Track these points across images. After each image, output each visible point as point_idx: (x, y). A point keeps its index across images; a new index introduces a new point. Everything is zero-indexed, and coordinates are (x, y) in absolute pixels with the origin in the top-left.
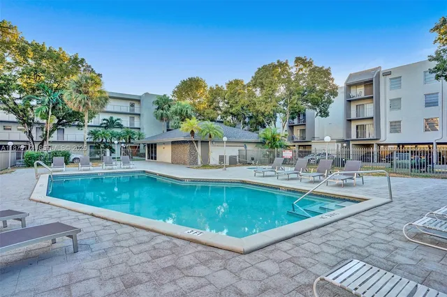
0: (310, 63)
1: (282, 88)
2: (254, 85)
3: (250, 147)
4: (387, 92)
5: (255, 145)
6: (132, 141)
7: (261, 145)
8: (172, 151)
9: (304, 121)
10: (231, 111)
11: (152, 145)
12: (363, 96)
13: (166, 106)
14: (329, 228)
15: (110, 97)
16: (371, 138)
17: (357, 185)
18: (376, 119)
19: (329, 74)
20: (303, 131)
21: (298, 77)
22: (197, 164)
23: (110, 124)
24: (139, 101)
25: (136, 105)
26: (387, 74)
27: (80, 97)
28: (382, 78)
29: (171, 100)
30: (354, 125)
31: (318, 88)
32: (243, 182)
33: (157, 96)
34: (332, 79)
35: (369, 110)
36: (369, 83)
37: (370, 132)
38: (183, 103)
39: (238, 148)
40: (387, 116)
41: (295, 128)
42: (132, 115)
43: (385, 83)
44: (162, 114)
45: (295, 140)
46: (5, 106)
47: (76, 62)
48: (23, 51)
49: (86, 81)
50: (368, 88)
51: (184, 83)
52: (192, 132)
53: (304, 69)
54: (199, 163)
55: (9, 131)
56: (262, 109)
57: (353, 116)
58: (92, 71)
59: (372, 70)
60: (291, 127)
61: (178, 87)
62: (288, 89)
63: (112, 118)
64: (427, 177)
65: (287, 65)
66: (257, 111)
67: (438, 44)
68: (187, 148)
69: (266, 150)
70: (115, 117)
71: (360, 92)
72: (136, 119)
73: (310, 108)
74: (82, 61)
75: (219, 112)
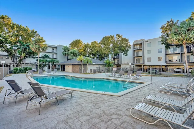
0: (121, 37)
1: (111, 45)
2: (102, 44)
3: (101, 66)
4: (146, 48)
5: (102, 66)
6: (54, 63)
7: (105, 66)
8: (72, 68)
9: (119, 57)
10: (93, 53)
11: (63, 65)
12: (139, 48)
13: (67, 50)
14: (138, 90)
15: (48, 47)
16: (141, 63)
17: (140, 79)
18: (143, 57)
19: (128, 41)
20: (118, 60)
21: (117, 41)
22: (82, 72)
23: (45, 57)
24: (56, 48)
25: (55, 49)
26: (146, 41)
27: (37, 47)
28: (145, 43)
29: (69, 48)
30: (136, 59)
31: (124, 45)
32: (103, 79)
33: (64, 46)
34: (129, 43)
35: (141, 54)
36: (140, 44)
37: (141, 61)
38: (74, 49)
39: (97, 67)
40: (147, 56)
41: (115, 59)
42: (53, 53)
43: (146, 45)
44: (66, 53)
45: (115, 64)
46: (4, 49)
47: (34, 32)
48: (13, 28)
49: (39, 40)
50: (140, 46)
51: (74, 41)
52: (81, 61)
53: (119, 38)
54: (83, 72)
55: (2, 59)
56: (104, 52)
57: (136, 55)
58: (39, 36)
59: (142, 40)
60: (114, 59)
61: (71, 43)
62: (113, 45)
63: (46, 54)
64: (160, 76)
65: (114, 37)
66: (103, 53)
67: (162, 33)
68: (79, 66)
69: (107, 67)
70: (47, 54)
71: (138, 47)
72: (55, 55)
73: (121, 52)
74: (36, 32)
75: (88, 53)
